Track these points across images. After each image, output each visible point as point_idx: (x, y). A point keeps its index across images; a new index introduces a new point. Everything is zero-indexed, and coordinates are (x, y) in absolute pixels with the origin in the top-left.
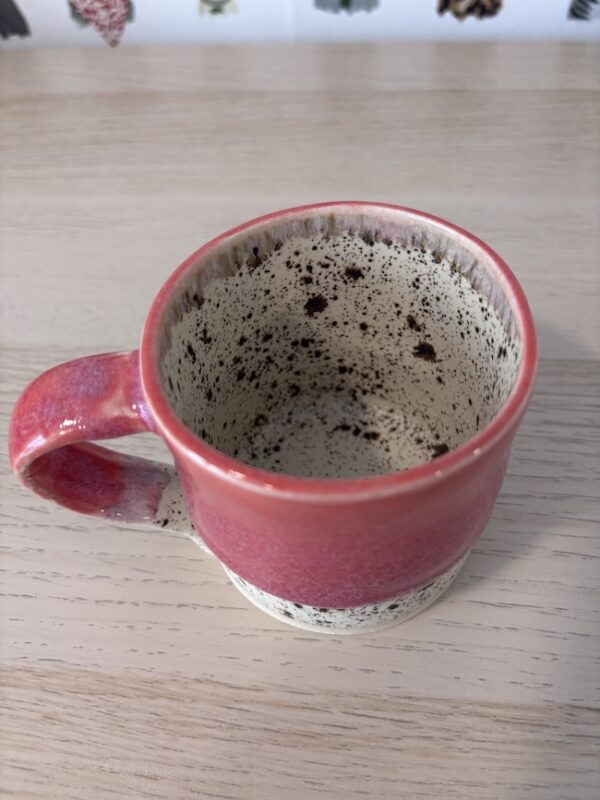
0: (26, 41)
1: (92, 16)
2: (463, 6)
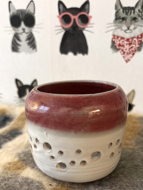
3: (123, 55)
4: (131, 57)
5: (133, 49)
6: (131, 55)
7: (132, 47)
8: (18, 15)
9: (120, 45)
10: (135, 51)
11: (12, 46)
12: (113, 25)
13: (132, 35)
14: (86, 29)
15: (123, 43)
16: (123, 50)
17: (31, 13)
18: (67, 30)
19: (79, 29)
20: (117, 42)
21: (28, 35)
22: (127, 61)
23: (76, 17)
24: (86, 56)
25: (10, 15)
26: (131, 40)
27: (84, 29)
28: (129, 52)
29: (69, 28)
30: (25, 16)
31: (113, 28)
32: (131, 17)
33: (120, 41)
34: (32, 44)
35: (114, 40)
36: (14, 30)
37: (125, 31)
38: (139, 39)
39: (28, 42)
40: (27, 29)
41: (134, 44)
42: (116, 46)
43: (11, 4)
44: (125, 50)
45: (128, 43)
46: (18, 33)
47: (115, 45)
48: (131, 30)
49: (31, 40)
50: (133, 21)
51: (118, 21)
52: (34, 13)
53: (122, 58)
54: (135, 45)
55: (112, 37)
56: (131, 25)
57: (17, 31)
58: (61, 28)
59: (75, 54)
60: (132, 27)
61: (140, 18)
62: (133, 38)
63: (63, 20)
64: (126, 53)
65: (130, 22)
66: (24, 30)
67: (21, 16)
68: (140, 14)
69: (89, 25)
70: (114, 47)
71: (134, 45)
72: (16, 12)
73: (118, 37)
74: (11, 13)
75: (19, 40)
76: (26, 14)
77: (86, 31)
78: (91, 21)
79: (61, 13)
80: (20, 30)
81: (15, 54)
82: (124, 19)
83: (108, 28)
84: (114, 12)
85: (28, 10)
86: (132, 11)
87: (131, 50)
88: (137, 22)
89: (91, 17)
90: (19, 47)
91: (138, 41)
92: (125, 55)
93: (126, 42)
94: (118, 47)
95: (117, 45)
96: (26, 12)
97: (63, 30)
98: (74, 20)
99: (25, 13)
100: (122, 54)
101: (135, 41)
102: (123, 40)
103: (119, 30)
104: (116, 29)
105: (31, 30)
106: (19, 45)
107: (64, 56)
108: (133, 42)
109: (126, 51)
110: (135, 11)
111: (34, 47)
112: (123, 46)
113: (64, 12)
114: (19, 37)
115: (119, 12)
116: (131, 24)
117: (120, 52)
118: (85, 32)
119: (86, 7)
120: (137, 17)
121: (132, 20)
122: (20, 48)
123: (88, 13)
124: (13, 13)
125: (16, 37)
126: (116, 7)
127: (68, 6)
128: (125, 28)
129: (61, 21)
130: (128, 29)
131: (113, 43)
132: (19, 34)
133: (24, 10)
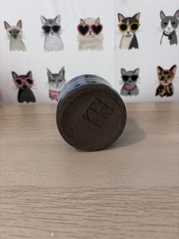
0: (35, 103)
1: (55, 97)
2: (163, 93)
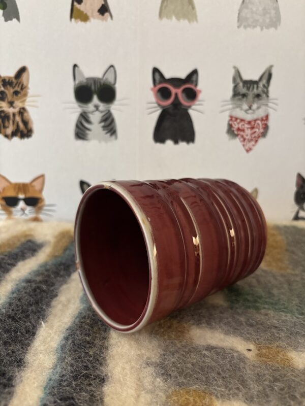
3: (243, 143)
4: (253, 145)
5: (256, 135)
6: (253, 143)
7: (255, 132)
8: (89, 85)
9: (239, 129)
10: (259, 137)
11: (76, 131)
12: (230, 103)
13: (255, 116)
14: (193, 107)
15: (243, 127)
16: (242, 136)
17: (110, 83)
18: (165, 108)
19: (183, 107)
20: (236, 126)
21: (103, 114)
22: (248, 151)
23: (179, 91)
24: (191, 145)
25: (75, 85)
26: (253, 123)
27: (190, 107)
28: (250, 138)
29: (169, 105)
30: (99, 86)
31: (231, 106)
32: (254, 94)
33: (238, 123)
34: (110, 127)
35: (231, 122)
36: (80, 106)
37: (246, 111)
38: (263, 122)
39: (103, 124)
40: (102, 106)
41: (257, 128)
42: (233, 131)
43: (76, 68)
44: (245, 136)
45: (249, 126)
46: (86, 111)
47: (233, 129)
48: (254, 110)
49: (108, 122)
50: (256, 99)
51: (237, 98)
52: (115, 83)
53: (242, 146)
54: (259, 129)
55: (228, 118)
56: (254, 104)
57: (85, 109)
58: (156, 105)
59: (176, 142)
60: (255, 106)
61: (264, 96)
62: (255, 121)
63: (159, 94)
64: (246, 141)
65: (252, 100)
66: (97, 107)
67: (93, 87)
68: (265, 90)
69: (197, 103)
70: (232, 132)
71: (257, 130)
72: (85, 81)
73: (236, 119)
74: (77, 82)
75: (88, 121)
76: (102, 84)
77: (193, 110)
78: (201, 97)
79: (156, 84)
80: (90, 107)
81: (80, 142)
82: (244, 95)
83: (223, 106)
84: (231, 86)
85: (105, 78)
86: (255, 86)
87: (253, 136)
88: (261, 99)
89: (200, 91)
90: (88, 132)
91: (263, 124)
92: (245, 143)
93: (247, 126)
94: (236, 132)
95: (235, 129)
96: (102, 82)
97: (159, 108)
98: (176, 94)
99: (100, 83)
100: (241, 141)
101: (258, 124)
102: (243, 123)
103: (238, 110)
104: (234, 108)
105: (109, 107)
106: (89, 130)
107: (159, 145)
108: (256, 125)
109: (247, 138)
110: (259, 86)
111: (112, 132)
112: (243, 130)
113: (160, 82)
114: (88, 117)
115: (238, 86)
116: (253, 102)
117: (239, 139)
118: (191, 112)
119: (194, 78)
120: (261, 93)
121: (254, 98)
122: (90, 134)
123: (196, 85)
124: (80, 82)
125: (84, 117)
126: (234, 80)
127: (168, 75)
128: (245, 107)
129: (156, 96)
130: (250, 108)
131: (230, 126)
132: (89, 112)
133: (99, 79)
